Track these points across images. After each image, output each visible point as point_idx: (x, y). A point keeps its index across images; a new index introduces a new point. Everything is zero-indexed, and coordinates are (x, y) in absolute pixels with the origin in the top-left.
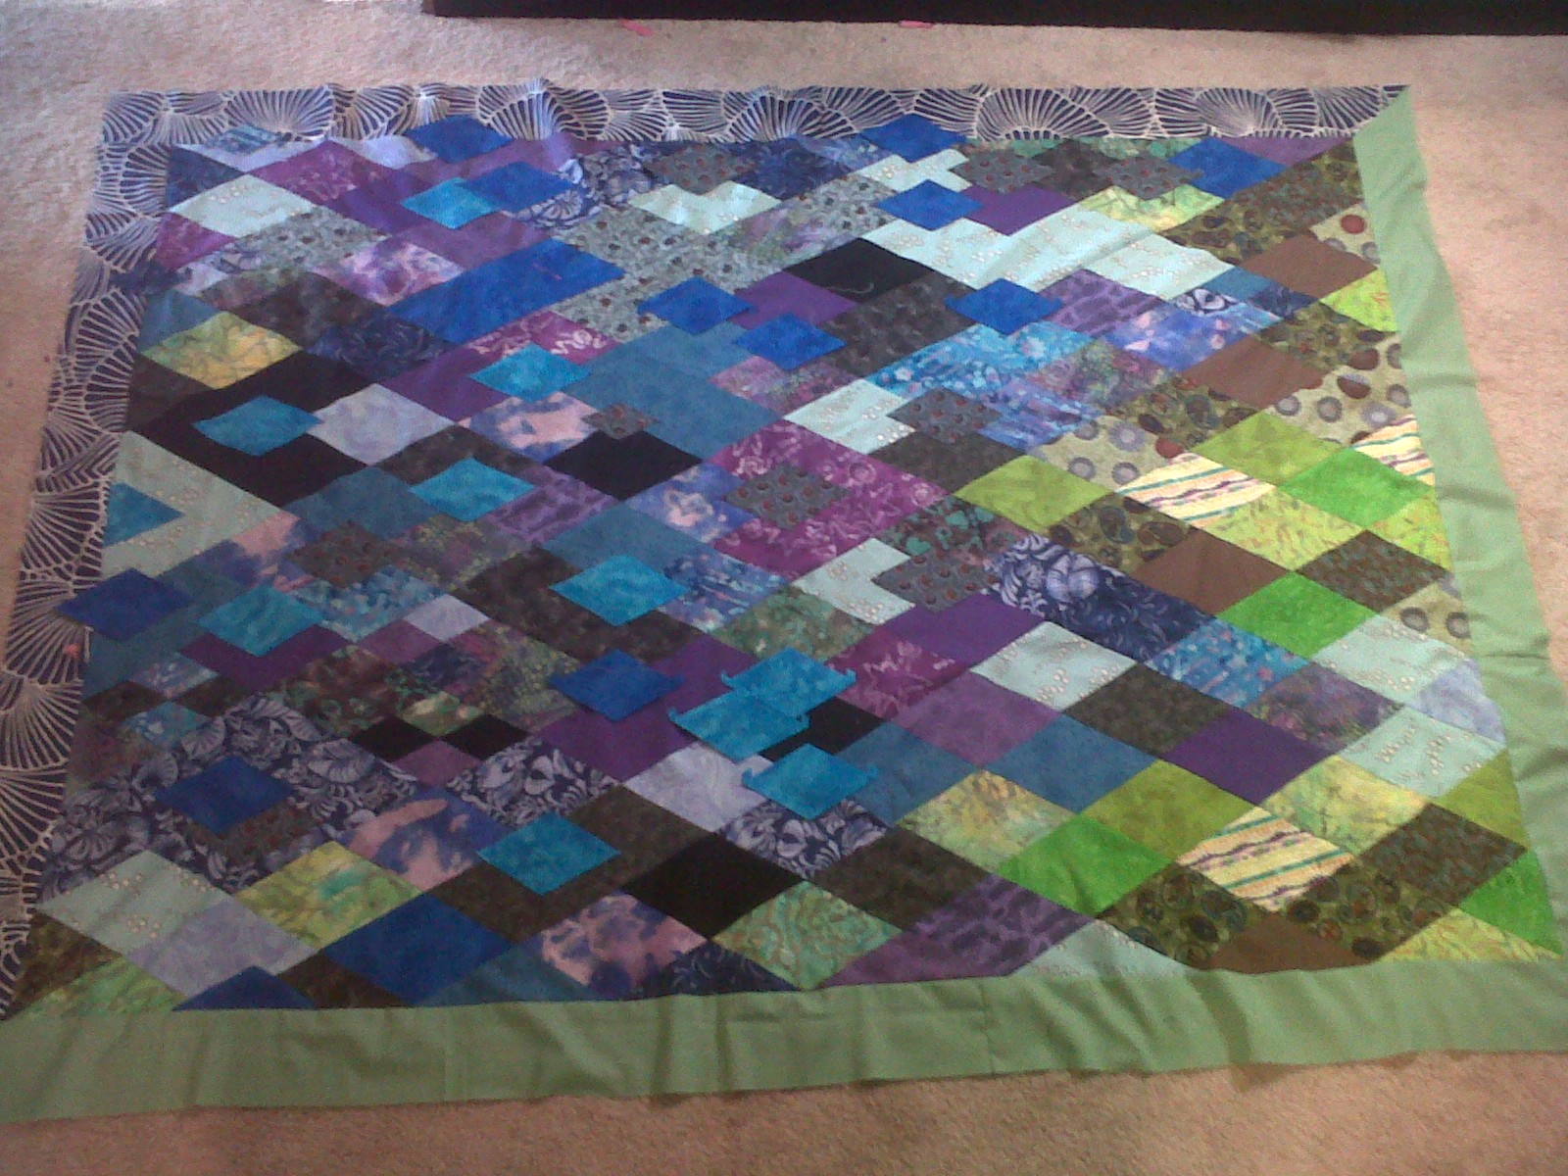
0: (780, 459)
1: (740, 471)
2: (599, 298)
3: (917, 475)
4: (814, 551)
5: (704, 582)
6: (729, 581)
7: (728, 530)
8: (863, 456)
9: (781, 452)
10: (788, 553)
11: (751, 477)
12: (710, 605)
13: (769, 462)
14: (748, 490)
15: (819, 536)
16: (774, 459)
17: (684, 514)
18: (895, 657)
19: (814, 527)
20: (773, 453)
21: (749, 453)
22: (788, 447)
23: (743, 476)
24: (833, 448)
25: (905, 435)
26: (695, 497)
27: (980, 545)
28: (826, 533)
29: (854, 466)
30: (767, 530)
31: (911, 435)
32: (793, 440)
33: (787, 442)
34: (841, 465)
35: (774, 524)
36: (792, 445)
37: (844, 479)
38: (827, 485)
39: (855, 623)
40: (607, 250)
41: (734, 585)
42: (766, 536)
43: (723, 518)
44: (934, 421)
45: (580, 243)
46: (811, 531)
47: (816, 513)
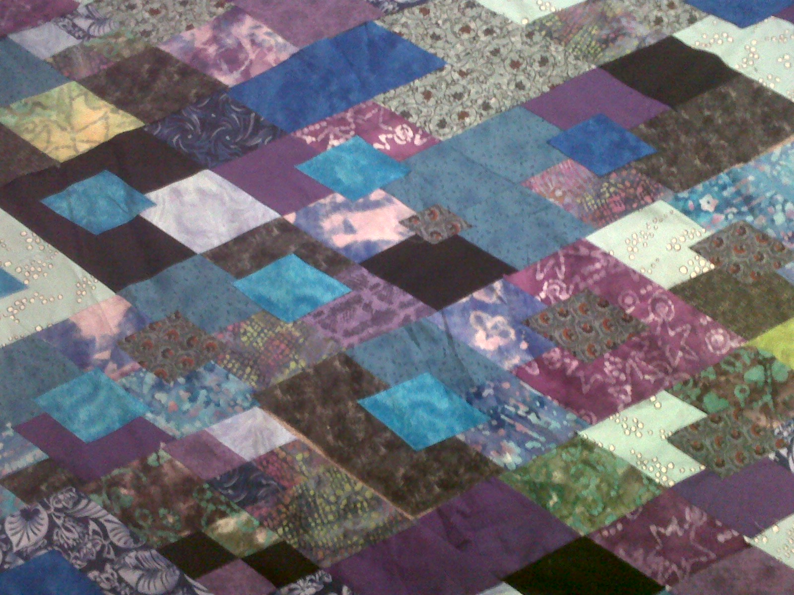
0: (582, 286)
1: (543, 295)
2: (421, 90)
3: (714, 317)
4: (611, 390)
5: (504, 411)
6: (528, 413)
7: (529, 358)
8: (664, 293)
9: (584, 278)
10: (586, 389)
11: (553, 302)
12: (508, 437)
13: (572, 287)
14: (551, 316)
15: (615, 373)
16: (577, 286)
17: (488, 336)
18: (681, 522)
19: (612, 363)
20: (577, 278)
21: (552, 276)
22: (591, 274)
23: (546, 301)
24: (636, 278)
25: (706, 270)
26: (499, 319)
27: (771, 405)
28: (623, 370)
29: (656, 301)
30: (567, 361)
31: (711, 272)
32: (598, 266)
33: (591, 268)
34: (643, 298)
35: (574, 355)
36: (597, 271)
37: (646, 314)
38: (628, 319)
39: (645, 482)
40: (429, 41)
41: (532, 417)
42: (564, 368)
43: (524, 346)
44: (735, 258)
45: (404, 30)
46: (608, 367)
47: (614, 349)
